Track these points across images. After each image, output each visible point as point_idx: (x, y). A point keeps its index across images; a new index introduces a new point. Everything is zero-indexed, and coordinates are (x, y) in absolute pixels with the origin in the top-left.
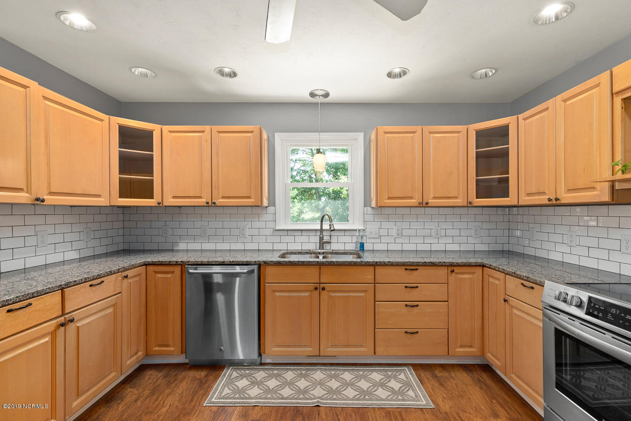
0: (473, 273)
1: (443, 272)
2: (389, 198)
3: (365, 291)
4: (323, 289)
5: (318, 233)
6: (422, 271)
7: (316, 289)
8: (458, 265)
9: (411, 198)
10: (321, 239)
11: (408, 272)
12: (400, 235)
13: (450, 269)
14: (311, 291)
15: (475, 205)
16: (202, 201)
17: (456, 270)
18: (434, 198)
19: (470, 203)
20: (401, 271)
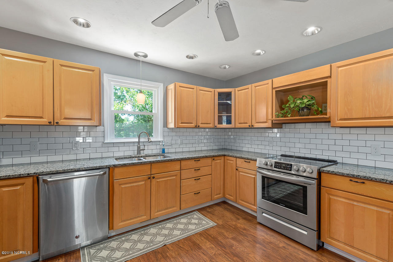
0: (221, 159)
1: (209, 160)
2: (182, 123)
3: (176, 175)
4: (154, 178)
5: (137, 144)
6: (202, 161)
7: (149, 178)
8: (216, 156)
9: (192, 123)
10: (139, 148)
11: (196, 162)
12: (182, 143)
13: (213, 158)
14: (145, 180)
15: (218, 127)
16: (45, 121)
17: (215, 158)
18: (202, 124)
19: (216, 126)
20: (193, 162)
